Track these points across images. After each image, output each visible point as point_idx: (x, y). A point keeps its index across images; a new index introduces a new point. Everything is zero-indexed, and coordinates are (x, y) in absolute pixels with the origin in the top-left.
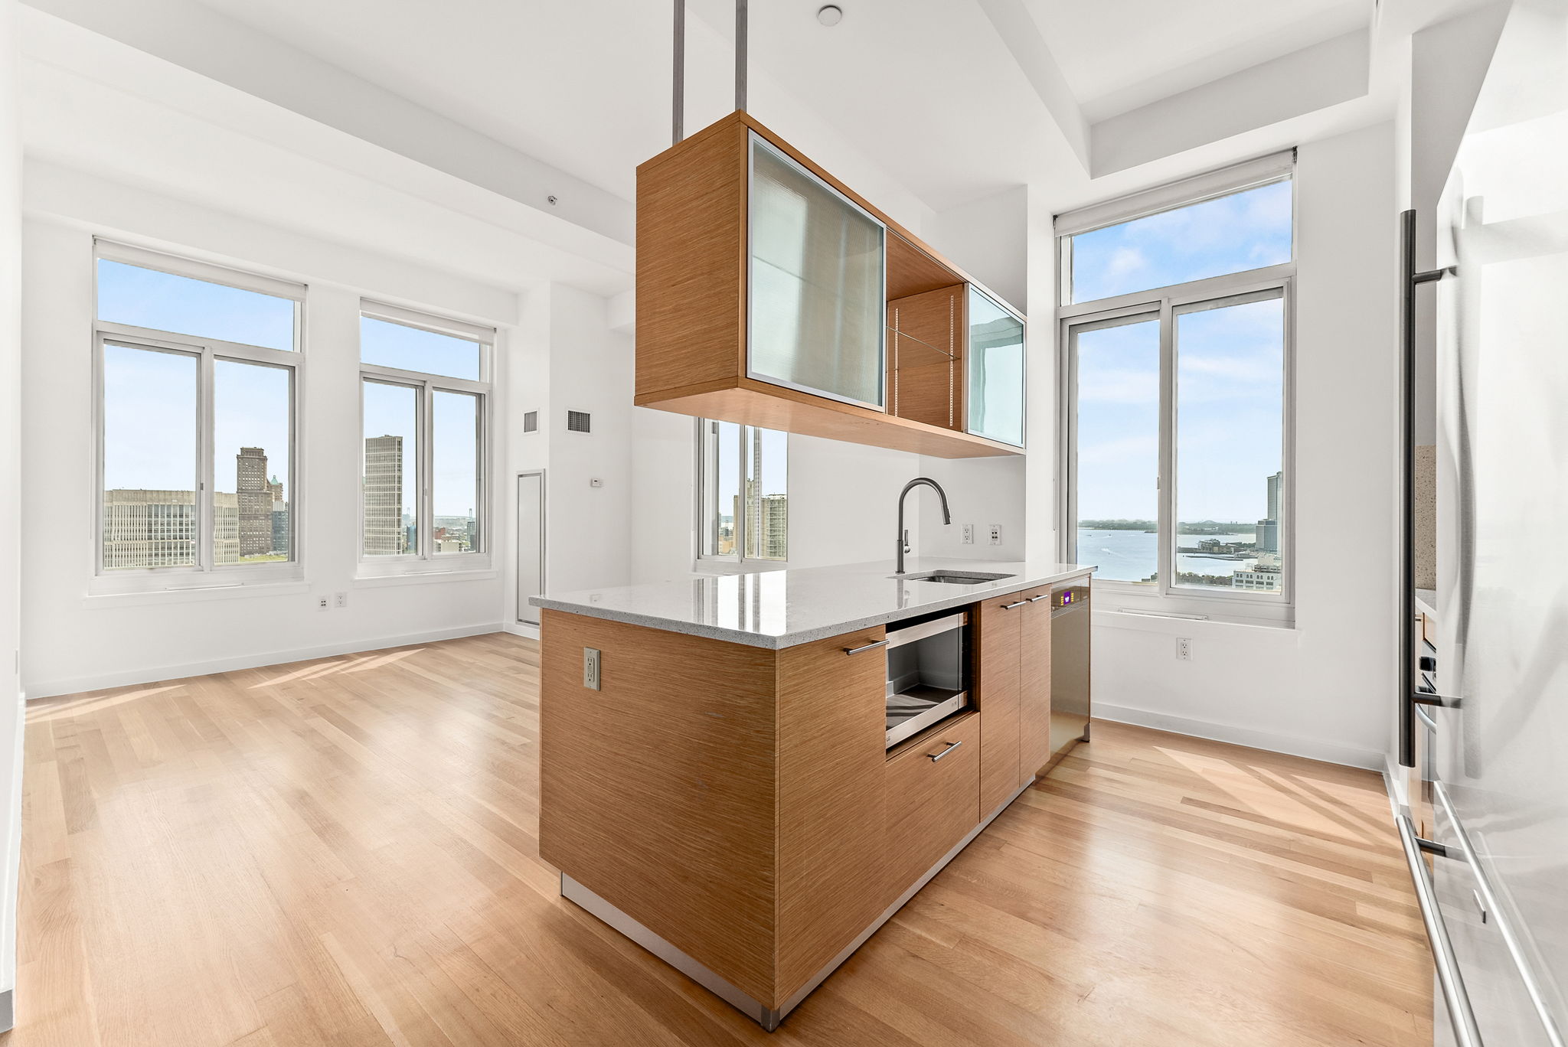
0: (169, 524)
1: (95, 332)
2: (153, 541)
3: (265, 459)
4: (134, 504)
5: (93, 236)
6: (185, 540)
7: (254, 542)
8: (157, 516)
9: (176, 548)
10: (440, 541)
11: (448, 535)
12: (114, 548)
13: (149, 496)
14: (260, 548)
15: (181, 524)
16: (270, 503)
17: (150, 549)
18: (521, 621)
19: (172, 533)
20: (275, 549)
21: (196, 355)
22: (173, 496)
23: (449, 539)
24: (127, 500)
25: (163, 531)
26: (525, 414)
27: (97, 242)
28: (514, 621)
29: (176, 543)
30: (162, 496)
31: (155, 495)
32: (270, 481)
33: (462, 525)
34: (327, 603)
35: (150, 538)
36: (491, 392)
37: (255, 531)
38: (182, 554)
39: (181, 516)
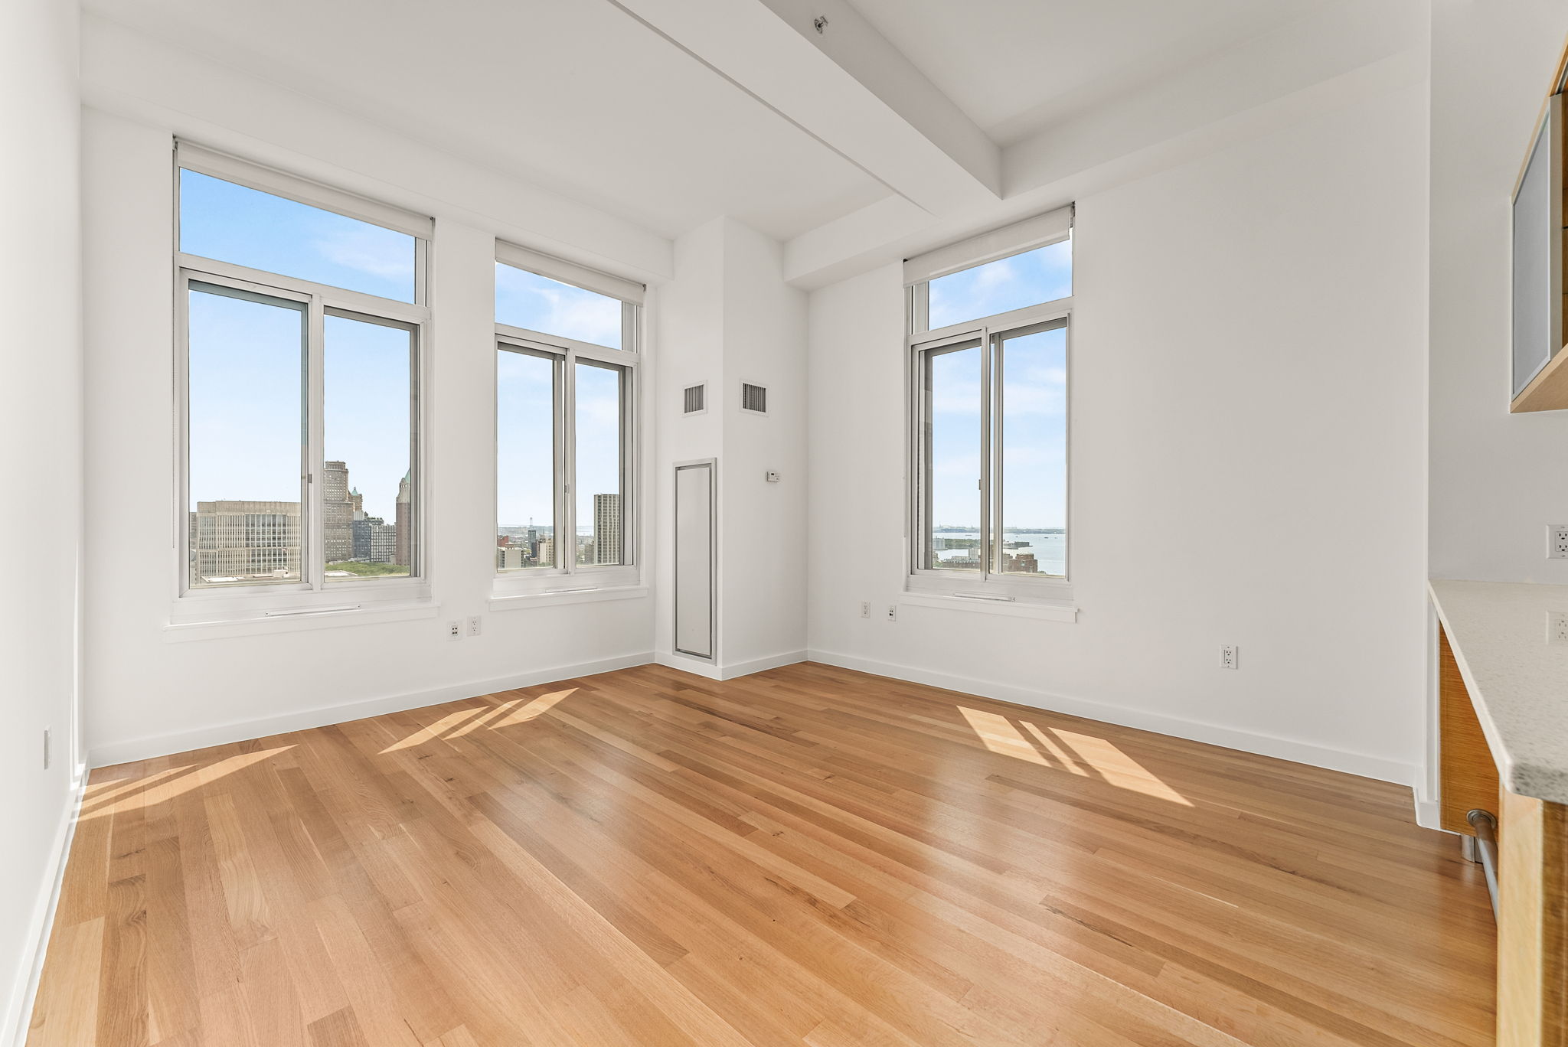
0: (264, 532)
1: (177, 269)
2: (251, 548)
3: (346, 472)
4: (235, 514)
5: (174, 137)
6: (277, 548)
7: (337, 549)
8: (253, 525)
9: (269, 555)
10: (504, 549)
11: (510, 543)
12: (217, 555)
13: (246, 506)
14: (342, 555)
15: (274, 533)
16: (351, 513)
17: (248, 556)
18: (679, 650)
19: (266, 541)
20: (356, 556)
21: (299, 306)
22: (268, 506)
23: (511, 546)
24: (229, 510)
25: (258, 539)
26: (686, 390)
27: (179, 146)
28: (669, 650)
29: (270, 551)
30: (257, 506)
31: (251, 506)
32: (351, 492)
33: (523, 533)
34: (458, 631)
35: (247, 546)
36: (638, 364)
37: (338, 539)
38: (275, 560)
39: (274, 525)
